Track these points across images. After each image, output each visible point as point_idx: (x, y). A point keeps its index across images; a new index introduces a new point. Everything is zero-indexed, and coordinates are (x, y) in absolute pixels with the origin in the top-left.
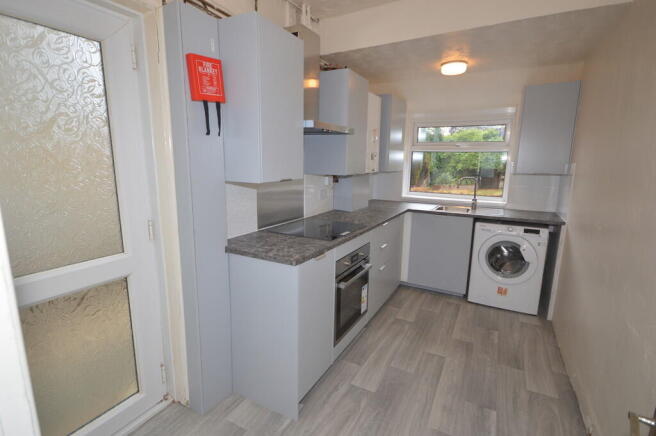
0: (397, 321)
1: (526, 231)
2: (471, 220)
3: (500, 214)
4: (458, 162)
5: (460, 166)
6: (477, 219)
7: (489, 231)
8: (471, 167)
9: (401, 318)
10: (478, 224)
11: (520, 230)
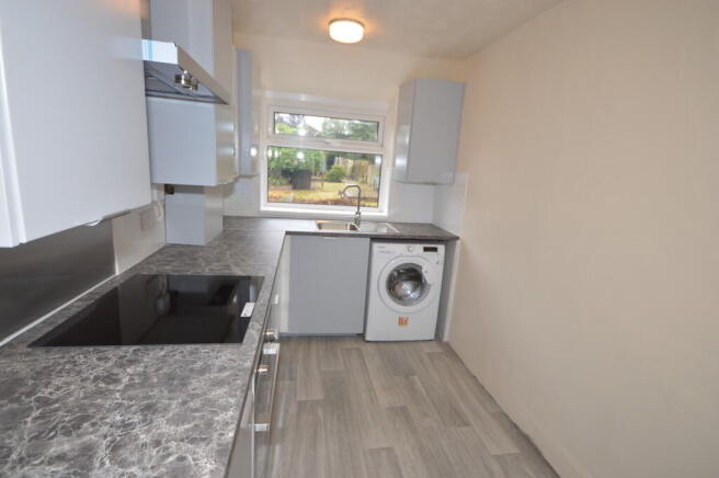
1: (426, 249)
2: (367, 240)
6: (374, 239)
7: (388, 252)
8: (285, 167)
10: (374, 246)
11: (419, 248)
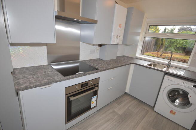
0: (114, 111)
1: (195, 86)
2: (163, 73)
3: (182, 73)
4: (178, 44)
5: (178, 46)
6: (166, 73)
7: (171, 81)
8: (184, 46)
9: (116, 111)
10: (166, 76)
